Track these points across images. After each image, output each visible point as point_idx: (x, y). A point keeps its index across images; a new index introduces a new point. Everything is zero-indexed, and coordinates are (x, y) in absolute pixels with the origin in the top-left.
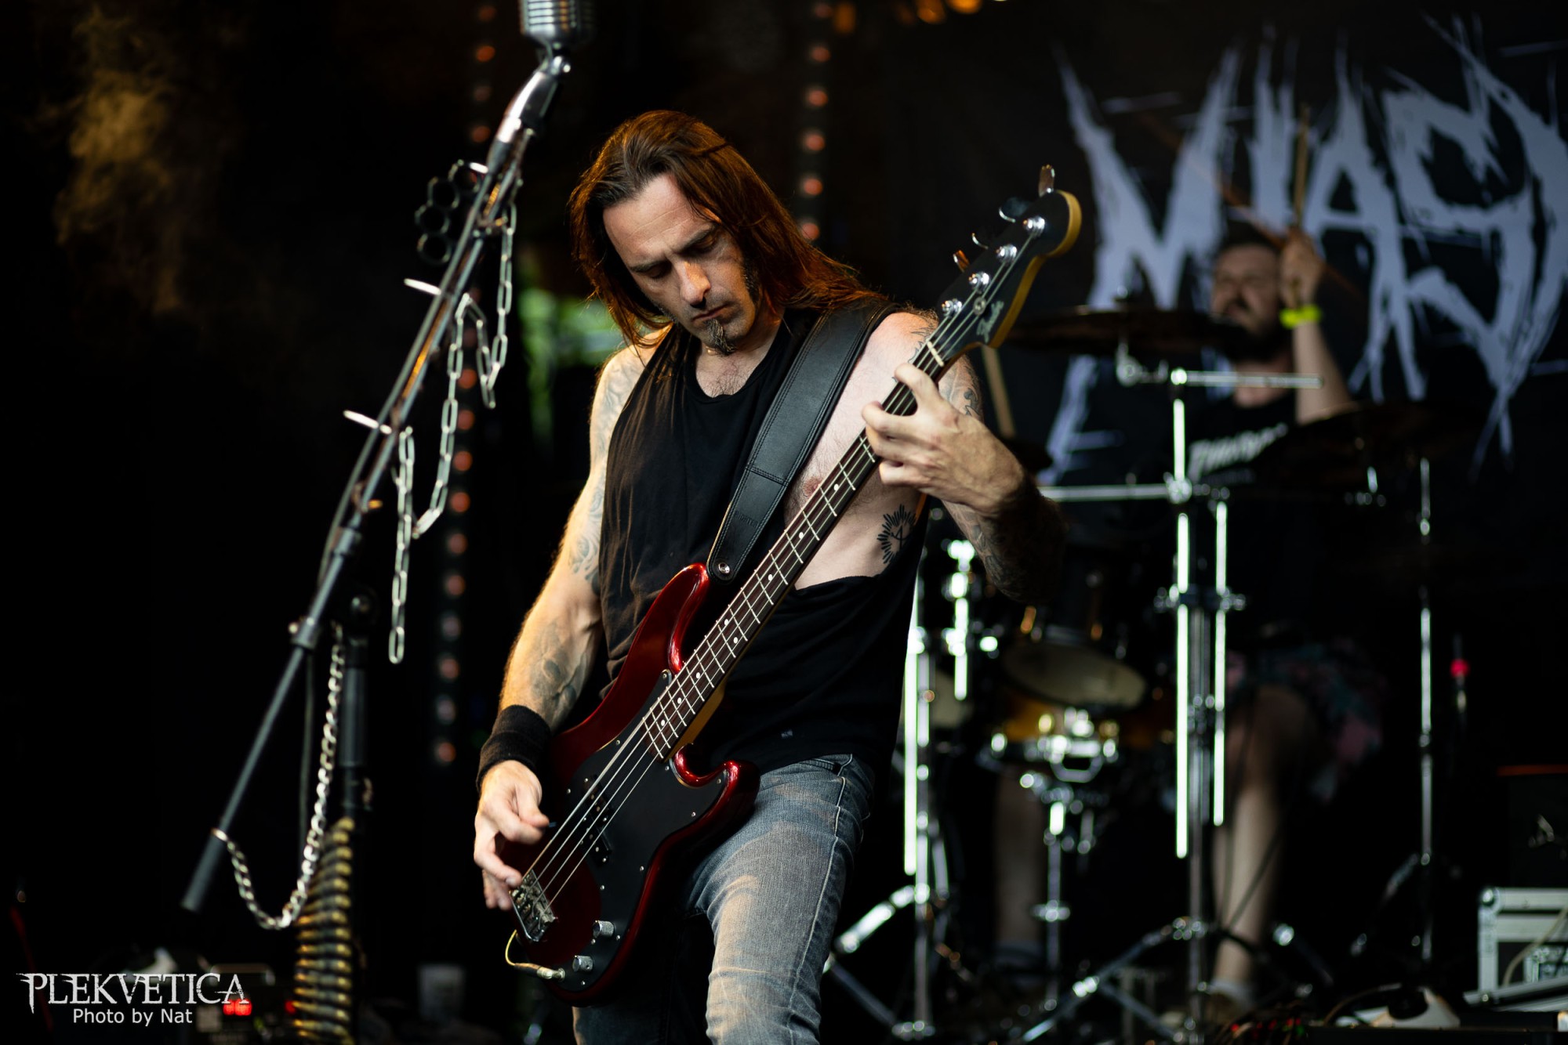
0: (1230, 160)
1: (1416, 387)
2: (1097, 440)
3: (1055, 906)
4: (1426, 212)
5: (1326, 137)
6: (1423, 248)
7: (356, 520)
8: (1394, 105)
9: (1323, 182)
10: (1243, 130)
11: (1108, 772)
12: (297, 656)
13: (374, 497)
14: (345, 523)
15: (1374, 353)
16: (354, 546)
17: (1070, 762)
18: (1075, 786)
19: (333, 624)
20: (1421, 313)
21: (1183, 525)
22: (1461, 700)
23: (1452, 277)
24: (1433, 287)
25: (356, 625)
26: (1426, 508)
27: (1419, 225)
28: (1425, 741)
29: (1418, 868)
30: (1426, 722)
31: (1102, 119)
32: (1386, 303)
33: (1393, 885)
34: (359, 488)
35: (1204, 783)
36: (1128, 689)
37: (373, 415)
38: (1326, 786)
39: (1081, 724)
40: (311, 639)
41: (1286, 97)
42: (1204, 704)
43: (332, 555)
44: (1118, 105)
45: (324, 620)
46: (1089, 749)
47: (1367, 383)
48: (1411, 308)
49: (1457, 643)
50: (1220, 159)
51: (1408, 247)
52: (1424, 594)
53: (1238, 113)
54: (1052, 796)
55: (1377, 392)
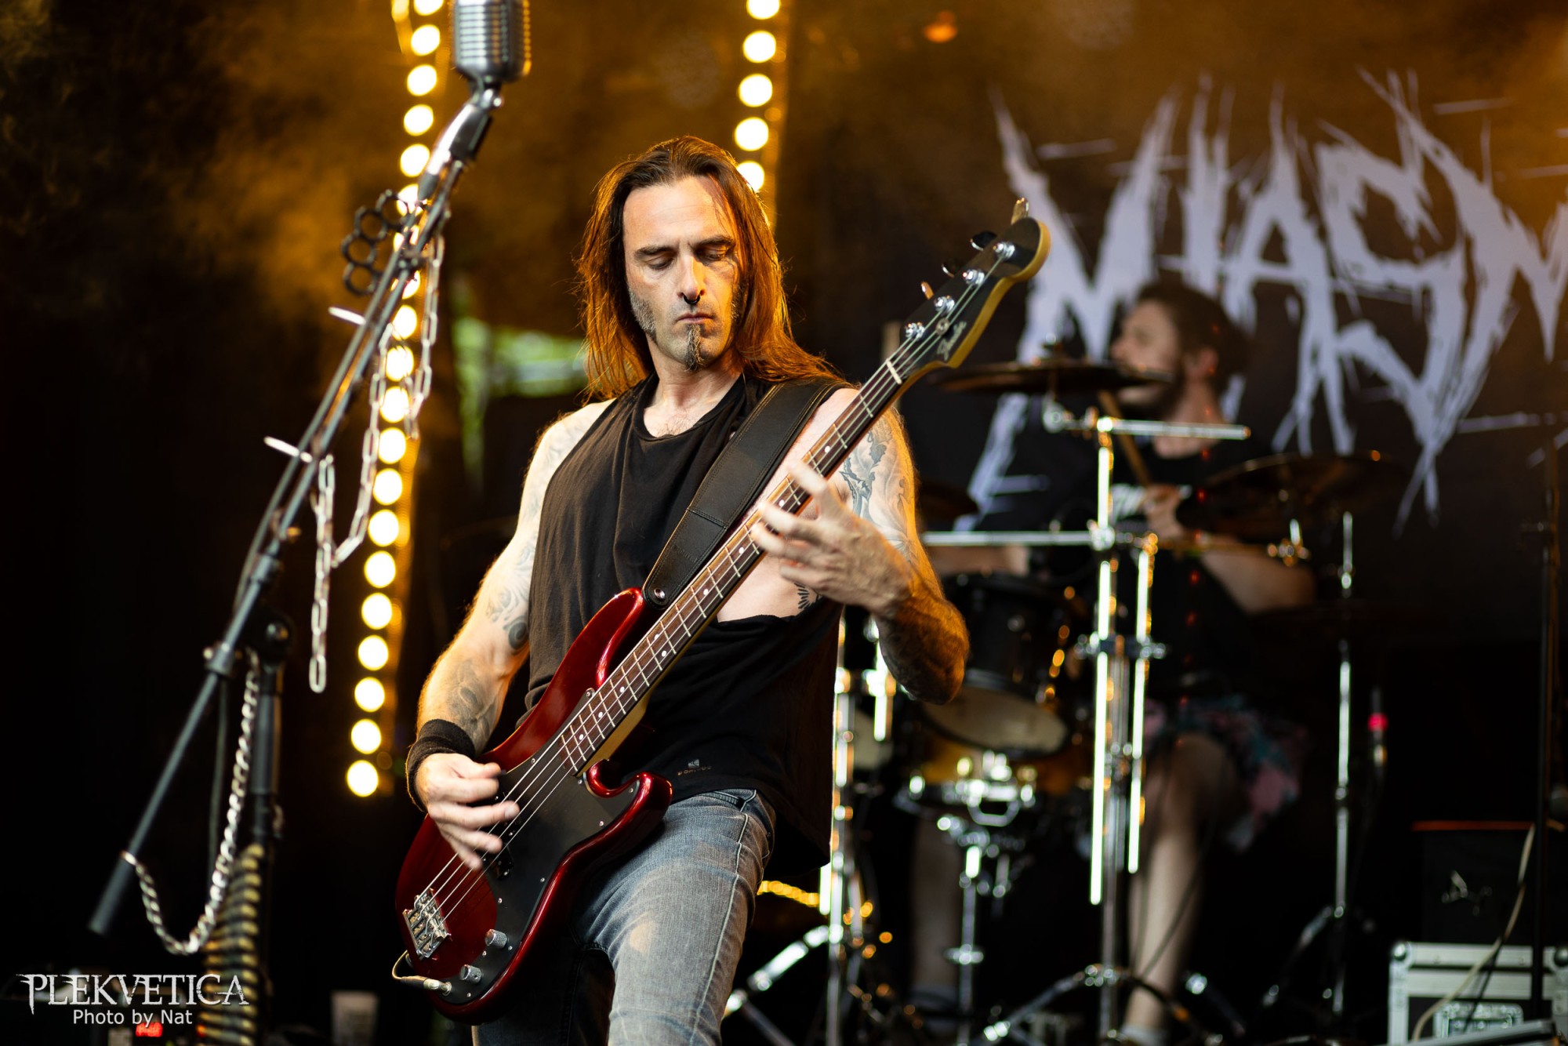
0: (1163, 209)
1: (1344, 441)
2: (1021, 484)
3: (969, 950)
4: (1357, 267)
5: (1260, 188)
6: (1354, 303)
7: (274, 547)
8: (1328, 158)
9: (1255, 233)
10: (1176, 179)
11: (1025, 819)
12: (211, 682)
13: (293, 524)
14: (263, 550)
15: (1302, 406)
16: (272, 574)
17: (988, 806)
18: (991, 830)
19: (248, 650)
20: (1350, 367)
21: (1106, 573)
22: (1379, 755)
23: (1383, 331)
24: (1364, 342)
25: (271, 652)
26: (1348, 561)
27: (1351, 279)
28: (1341, 794)
29: (1332, 921)
30: (1343, 775)
31: (1037, 164)
32: (1315, 356)
33: (1308, 934)
34: (277, 515)
35: (1119, 830)
36: (1048, 734)
37: (294, 442)
38: (1243, 837)
39: (998, 767)
40: (225, 664)
41: (1221, 148)
42: (1121, 751)
43: (249, 582)
44: (1053, 151)
45: (239, 645)
46: (1006, 794)
47: (1294, 437)
48: (1341, 361)
49: (1376, 697)
50: (1153, 207)
51: (1339, 301)
52: (1344, 647)
53: (1173, 163)
54: (969, 839)
55: (1305, 446)
